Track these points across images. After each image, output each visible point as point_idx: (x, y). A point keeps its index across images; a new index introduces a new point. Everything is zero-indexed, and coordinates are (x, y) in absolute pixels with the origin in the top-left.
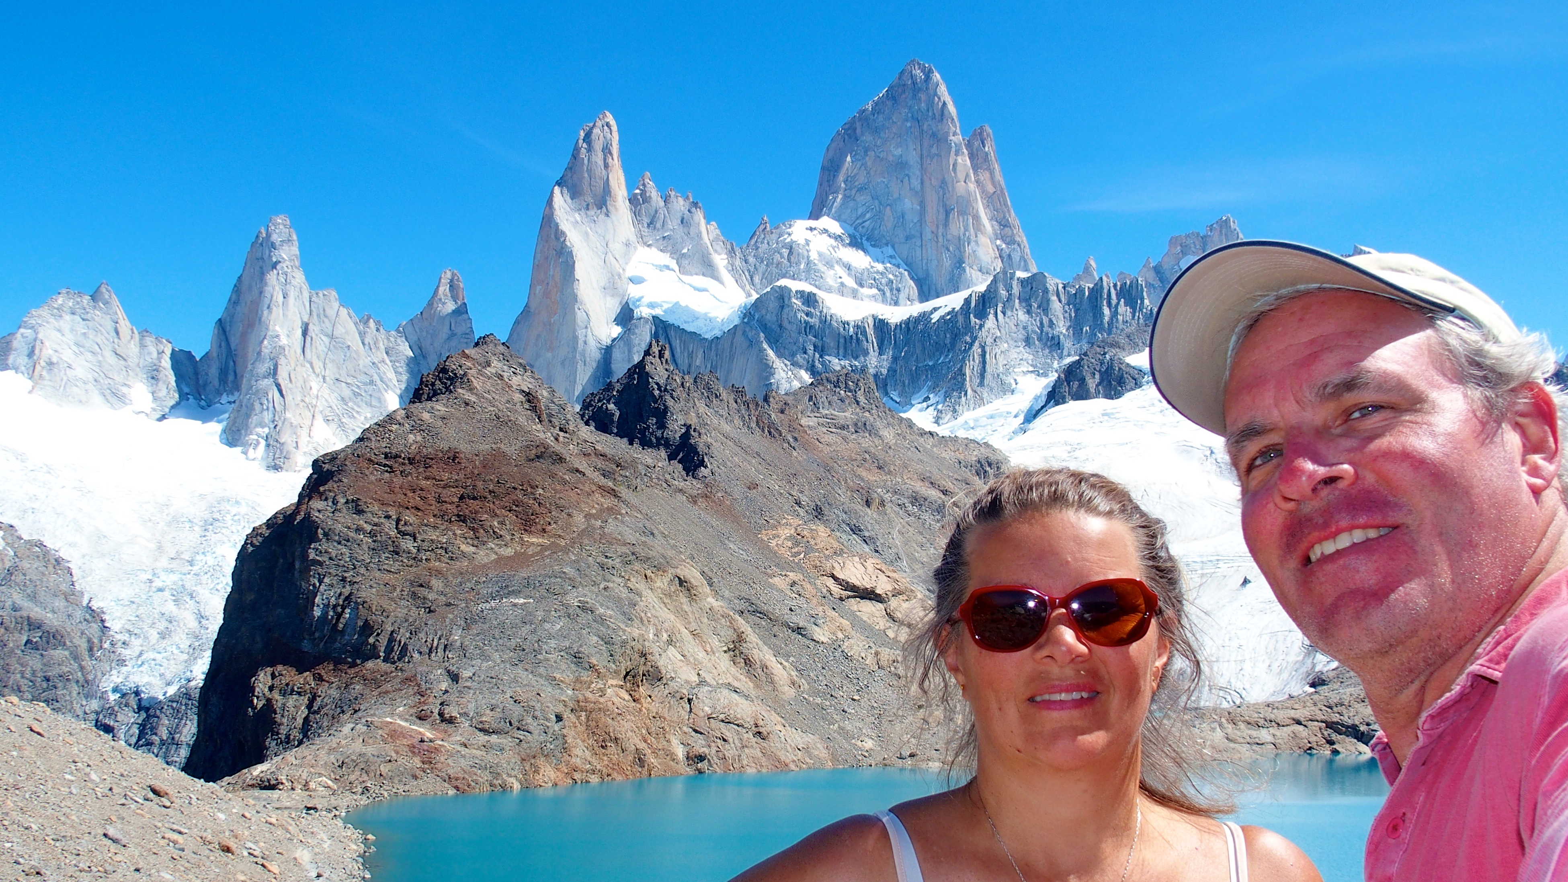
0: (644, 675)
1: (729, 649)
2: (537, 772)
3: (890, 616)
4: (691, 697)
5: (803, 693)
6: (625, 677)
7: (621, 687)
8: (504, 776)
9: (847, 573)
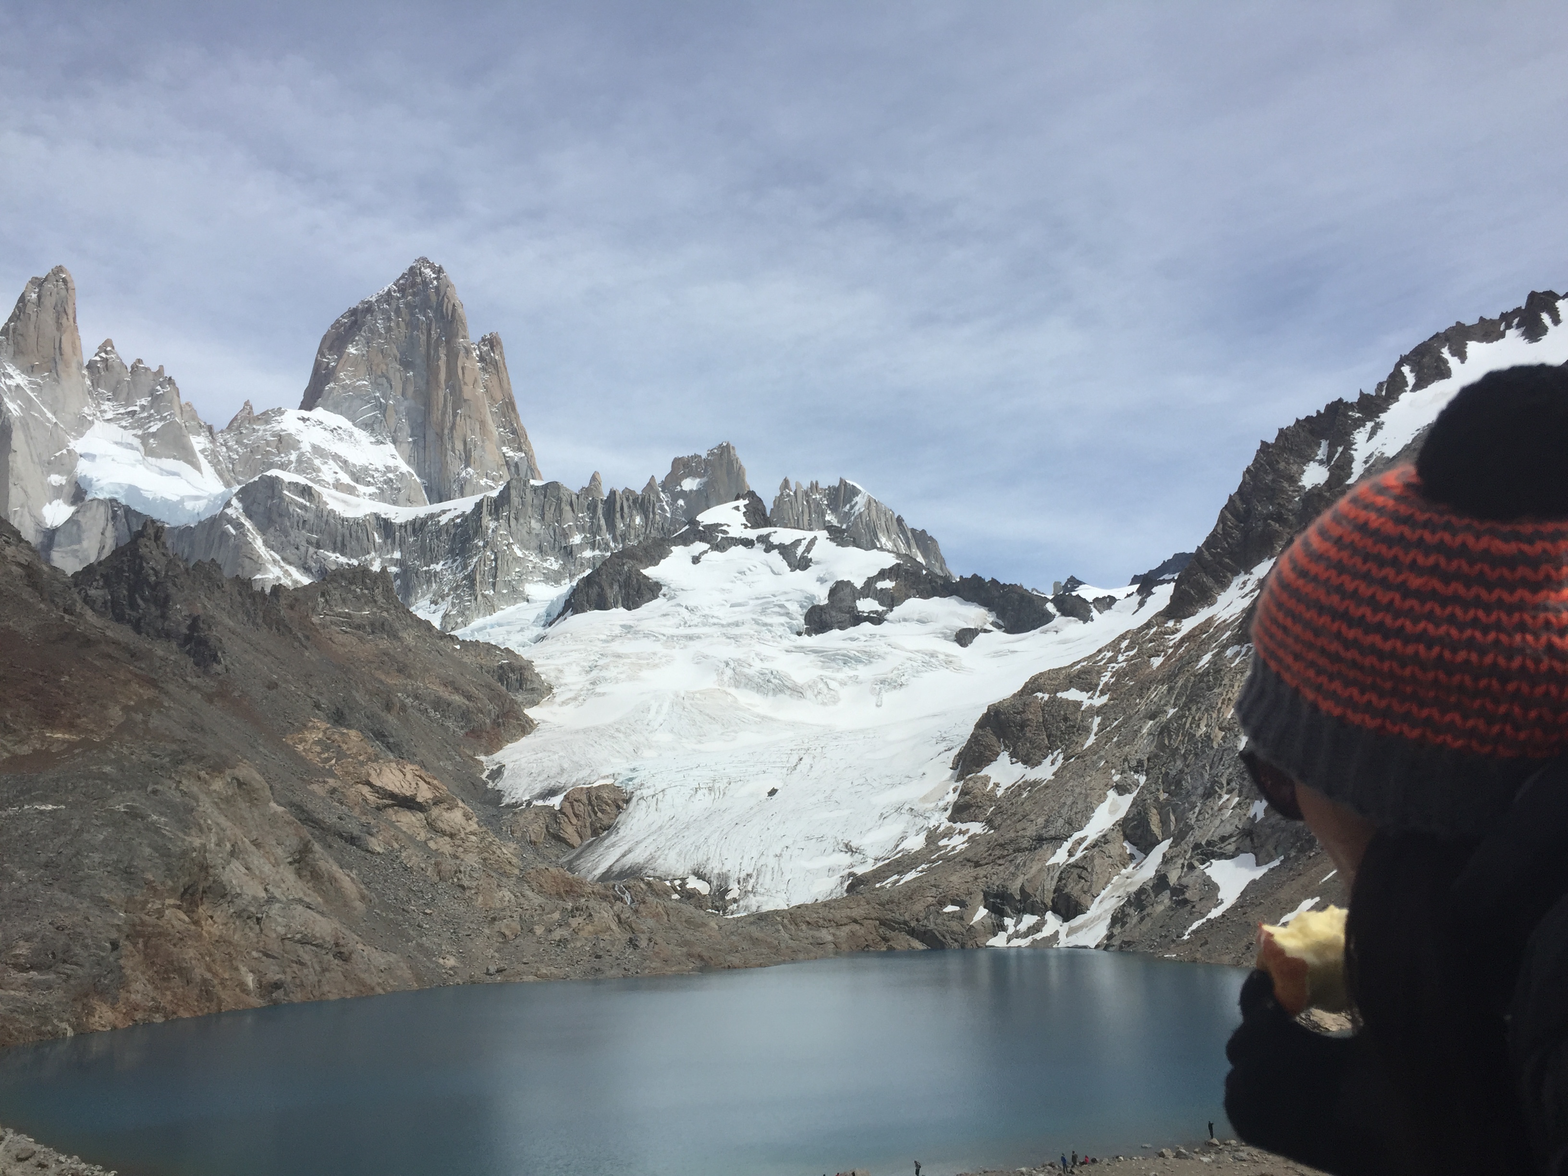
0: (204, 892)
1: (295, 861)
2: (91, 1012)
3: (431, 826)
4: (260, 916)
5: (374, 908)
6: (183, 894)
7: (179, 907)
8: (55, 1021)
9: (385, 780)
